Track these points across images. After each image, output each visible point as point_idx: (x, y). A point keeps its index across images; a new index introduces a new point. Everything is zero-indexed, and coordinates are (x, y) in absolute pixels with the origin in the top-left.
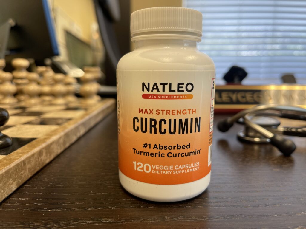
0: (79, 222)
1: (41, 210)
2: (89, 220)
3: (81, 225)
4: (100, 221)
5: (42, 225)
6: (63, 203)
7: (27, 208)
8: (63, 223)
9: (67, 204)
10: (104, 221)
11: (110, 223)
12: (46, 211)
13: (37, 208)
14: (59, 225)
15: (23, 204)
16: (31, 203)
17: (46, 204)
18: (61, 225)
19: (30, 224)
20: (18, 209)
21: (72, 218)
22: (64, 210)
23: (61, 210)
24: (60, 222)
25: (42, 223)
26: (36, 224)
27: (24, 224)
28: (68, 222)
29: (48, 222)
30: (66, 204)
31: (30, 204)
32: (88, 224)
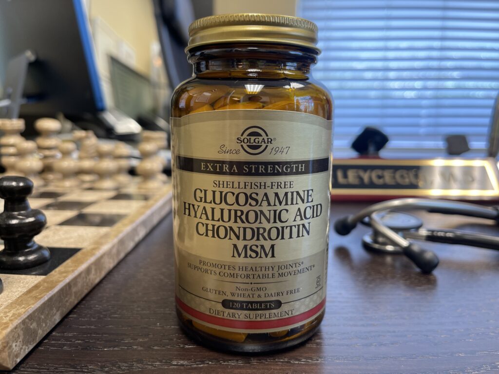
0: (144, 365)
1: (95, 349)
2: (156, 362)
3: (146, 368)
4: (170, 363)
5: (97, 368)
6: (122, 340)
7: (77, 347)
8: (124, 366)
9: (127, 341)
10: (175, 363)
11: (182, 365)
12: (101, 351)
13: (89, 346)
14: (119, 367)
15: (71, 341)
16: (81, 340)
17: (100, 341)
18: (121, 369)
19: (83, 366)
20: (65, 347)
21: (135, 360)
22: (124, 349)
23: (121, 348)
24: (120, 364)
25: (97, 365)
26: (90, 367)
27: (75, 368)
28: (130, 364)
29: (105, 365)
30: (125, 341)
31: (80, 342)
32: (155, 367)
